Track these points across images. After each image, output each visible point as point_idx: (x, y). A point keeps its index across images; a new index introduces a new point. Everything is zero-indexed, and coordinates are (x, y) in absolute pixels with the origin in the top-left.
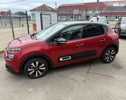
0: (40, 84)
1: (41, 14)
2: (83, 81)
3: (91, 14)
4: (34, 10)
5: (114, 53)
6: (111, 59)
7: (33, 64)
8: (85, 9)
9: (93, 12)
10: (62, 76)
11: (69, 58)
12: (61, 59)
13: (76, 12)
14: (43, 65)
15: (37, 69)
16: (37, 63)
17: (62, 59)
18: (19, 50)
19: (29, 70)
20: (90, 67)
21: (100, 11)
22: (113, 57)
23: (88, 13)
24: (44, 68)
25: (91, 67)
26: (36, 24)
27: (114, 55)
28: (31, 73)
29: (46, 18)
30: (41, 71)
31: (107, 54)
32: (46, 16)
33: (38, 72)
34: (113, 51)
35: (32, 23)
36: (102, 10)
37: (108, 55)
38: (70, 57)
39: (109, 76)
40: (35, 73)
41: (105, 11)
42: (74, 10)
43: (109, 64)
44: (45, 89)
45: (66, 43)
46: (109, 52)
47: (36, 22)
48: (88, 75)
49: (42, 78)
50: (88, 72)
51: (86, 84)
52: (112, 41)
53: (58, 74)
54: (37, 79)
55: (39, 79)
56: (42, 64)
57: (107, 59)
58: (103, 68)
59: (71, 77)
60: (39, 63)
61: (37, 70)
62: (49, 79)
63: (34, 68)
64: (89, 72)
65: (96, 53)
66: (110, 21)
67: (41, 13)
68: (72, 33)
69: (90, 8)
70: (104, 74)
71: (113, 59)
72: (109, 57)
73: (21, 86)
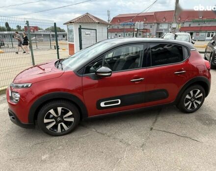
0: (63, 146)
1: (80, 29)
2: (141, 145)
3: (165, 30)
4: (71, 23)
5: (201, 95)
6: (196, 106)
7: (52, 111)
8: (155, 21)
9: (168, 26)
10: (104, 134)
11: (118, 102)
12: (102, 105)
13: (139, 25)
14: (70, 113)
15: (59, 120)
16: (59, 109)
17: (105, 104)
18: (29, 86)
19: (46, 121)
20: (156, 119)
21: (180, 25)
22: (199, 103)
23: (160, 28)
24: (72, 120)
25: (158, 120)
26: (73, 44)
27: (202, 99)
28: (49, 127)
29: (87, 34)
30: (67, 123)
31: (188, 97)
32: (88, 32)
33: (61, 125)
34: (199, 91)
35: (68, 43)
36: (185, 23)
37: (190, 98)
38: (120, 101)
39: (190, 138)
40: (55, 127)
41: (190, 25)
42: (137, 23)
43: (191, 115)
44: (70, 156)
45: (110, 75)
46: (191, 92)
47: (73, 42)
48: (150, 135)
49: (68, 136)
50: (151, 129)
51: (145, 151)
52: (198, 74)
53: (98, 131)
54: (60, 137)
55: (63, 137)
56: (68, 112)
57: (188, 105)
58: (180, 122)
59: (120, 137)
60: (62, 109)
61: (60, 122)
62: (81, 137)
63: (54, 117)
64: (154, 128)
65: (168, 95)
66: (198, 41)
67: (80, 26)
68: (126, 59)
69: (164, 20)
70: (180, 134)
71: (199, 106)
72: (192, 102)
73: (30, 148)
